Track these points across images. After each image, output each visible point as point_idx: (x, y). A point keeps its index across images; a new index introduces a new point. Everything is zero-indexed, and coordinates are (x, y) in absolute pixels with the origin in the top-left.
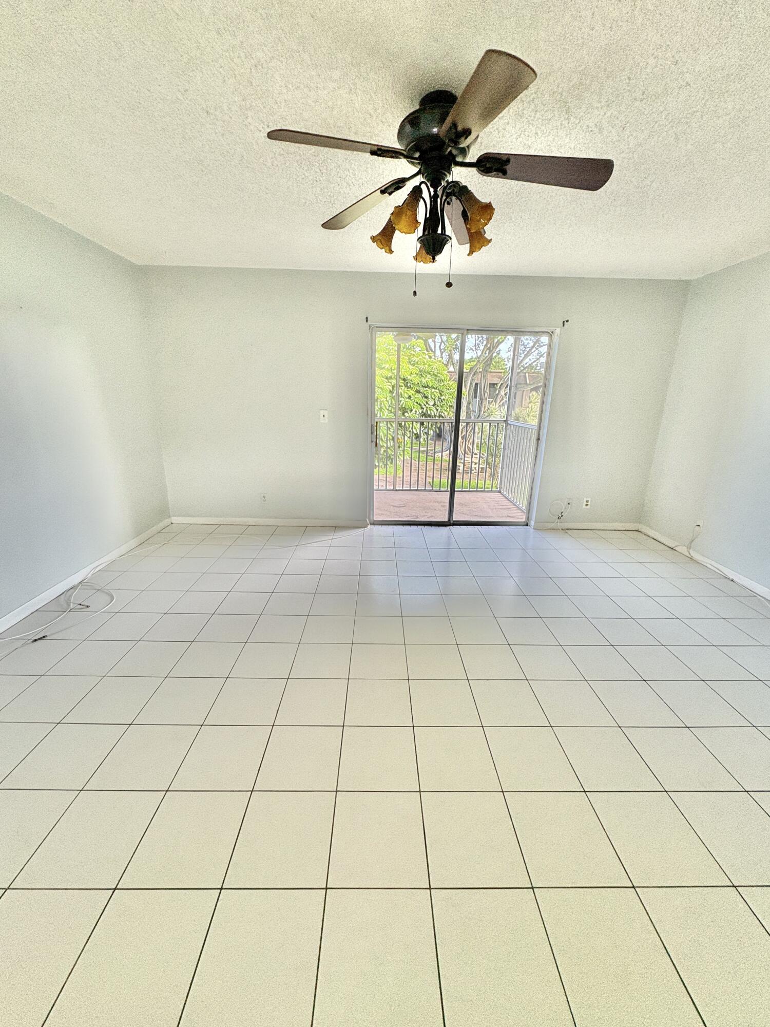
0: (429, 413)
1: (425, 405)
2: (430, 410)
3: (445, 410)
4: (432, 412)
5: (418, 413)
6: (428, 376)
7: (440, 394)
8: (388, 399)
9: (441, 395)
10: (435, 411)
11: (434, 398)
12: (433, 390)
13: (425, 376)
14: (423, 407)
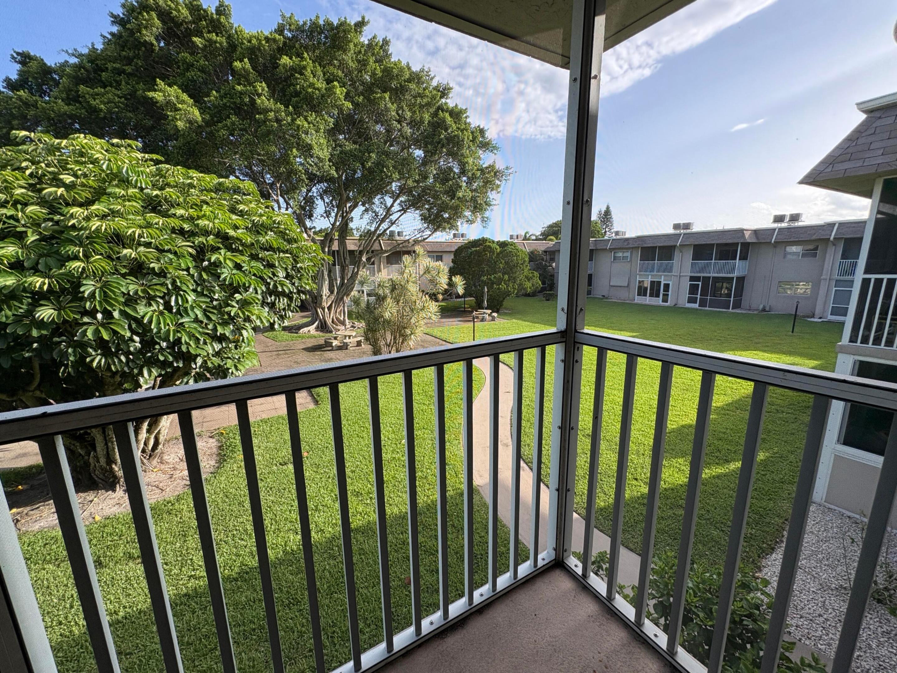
0: (280, 289)
1: (271, 278)
2: (282, 285)
3: (306, 284)
4: (285, 288)
5: (259, 292)
6: (269, 233)
7: (294, 260)
8: (192, 271)
9: (297, 262)
10: (289, 286)
11: (284, 266)
12: (282, 255)
13: (264, 234)
14: (269, 280)
